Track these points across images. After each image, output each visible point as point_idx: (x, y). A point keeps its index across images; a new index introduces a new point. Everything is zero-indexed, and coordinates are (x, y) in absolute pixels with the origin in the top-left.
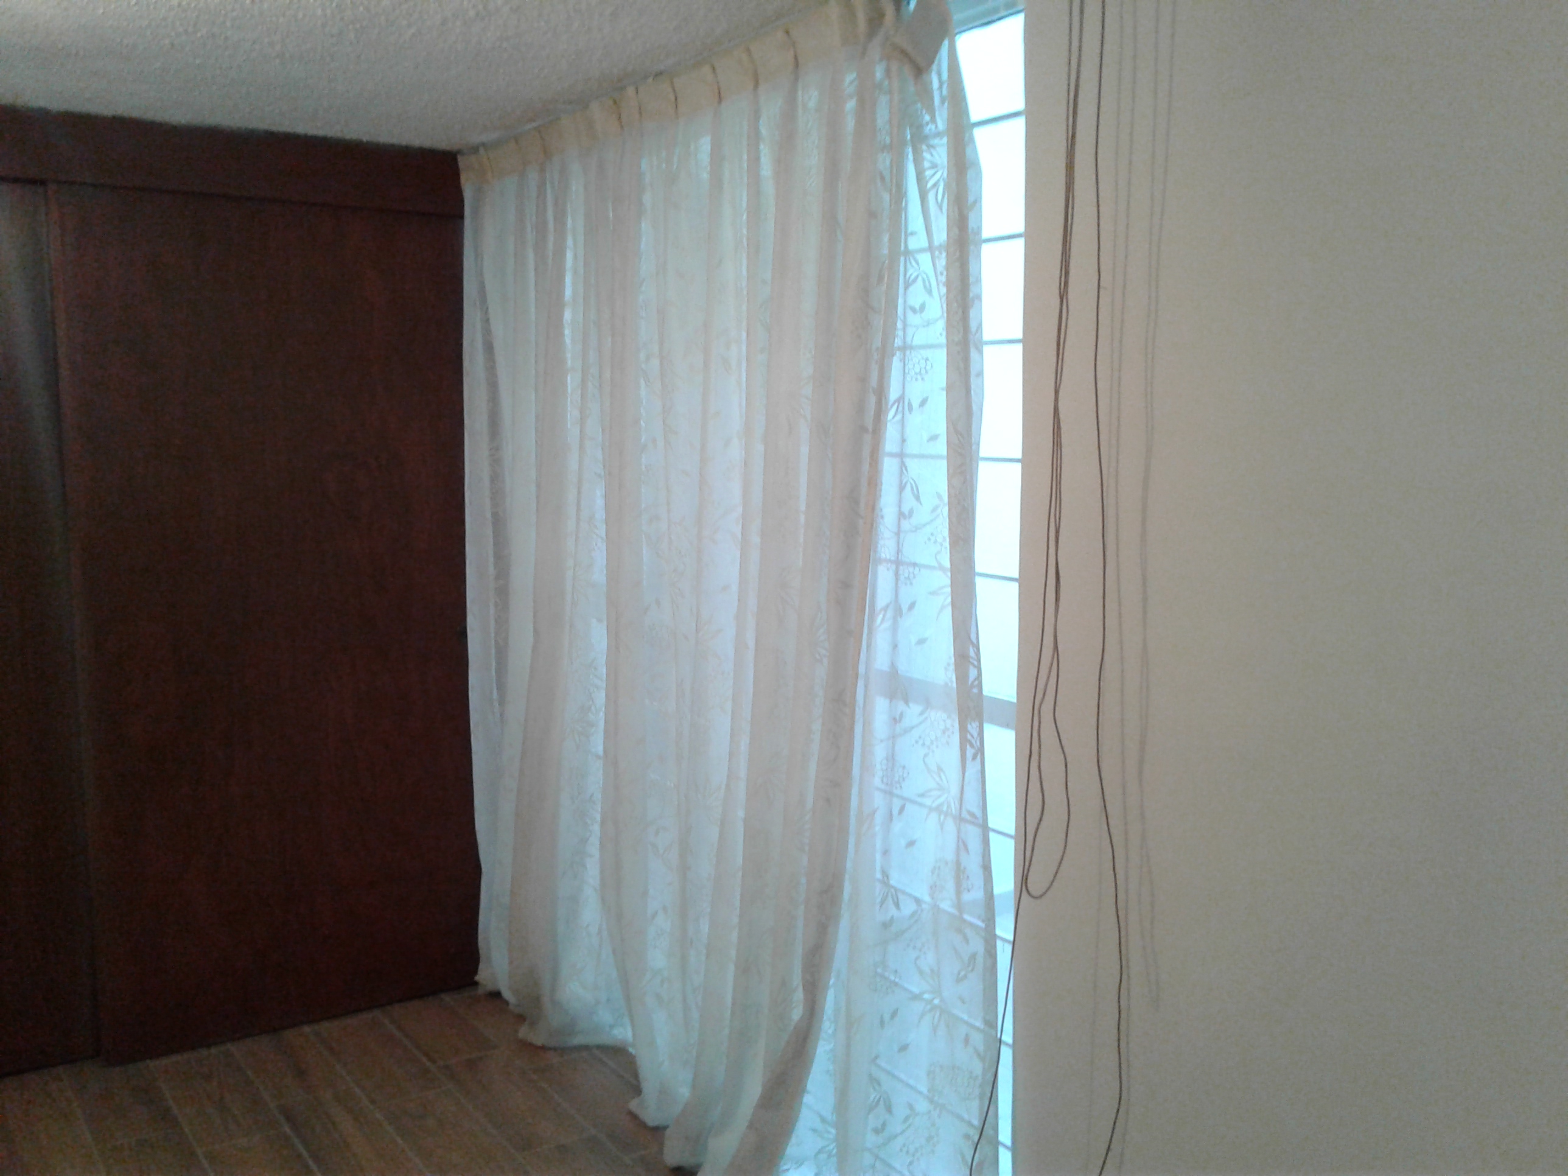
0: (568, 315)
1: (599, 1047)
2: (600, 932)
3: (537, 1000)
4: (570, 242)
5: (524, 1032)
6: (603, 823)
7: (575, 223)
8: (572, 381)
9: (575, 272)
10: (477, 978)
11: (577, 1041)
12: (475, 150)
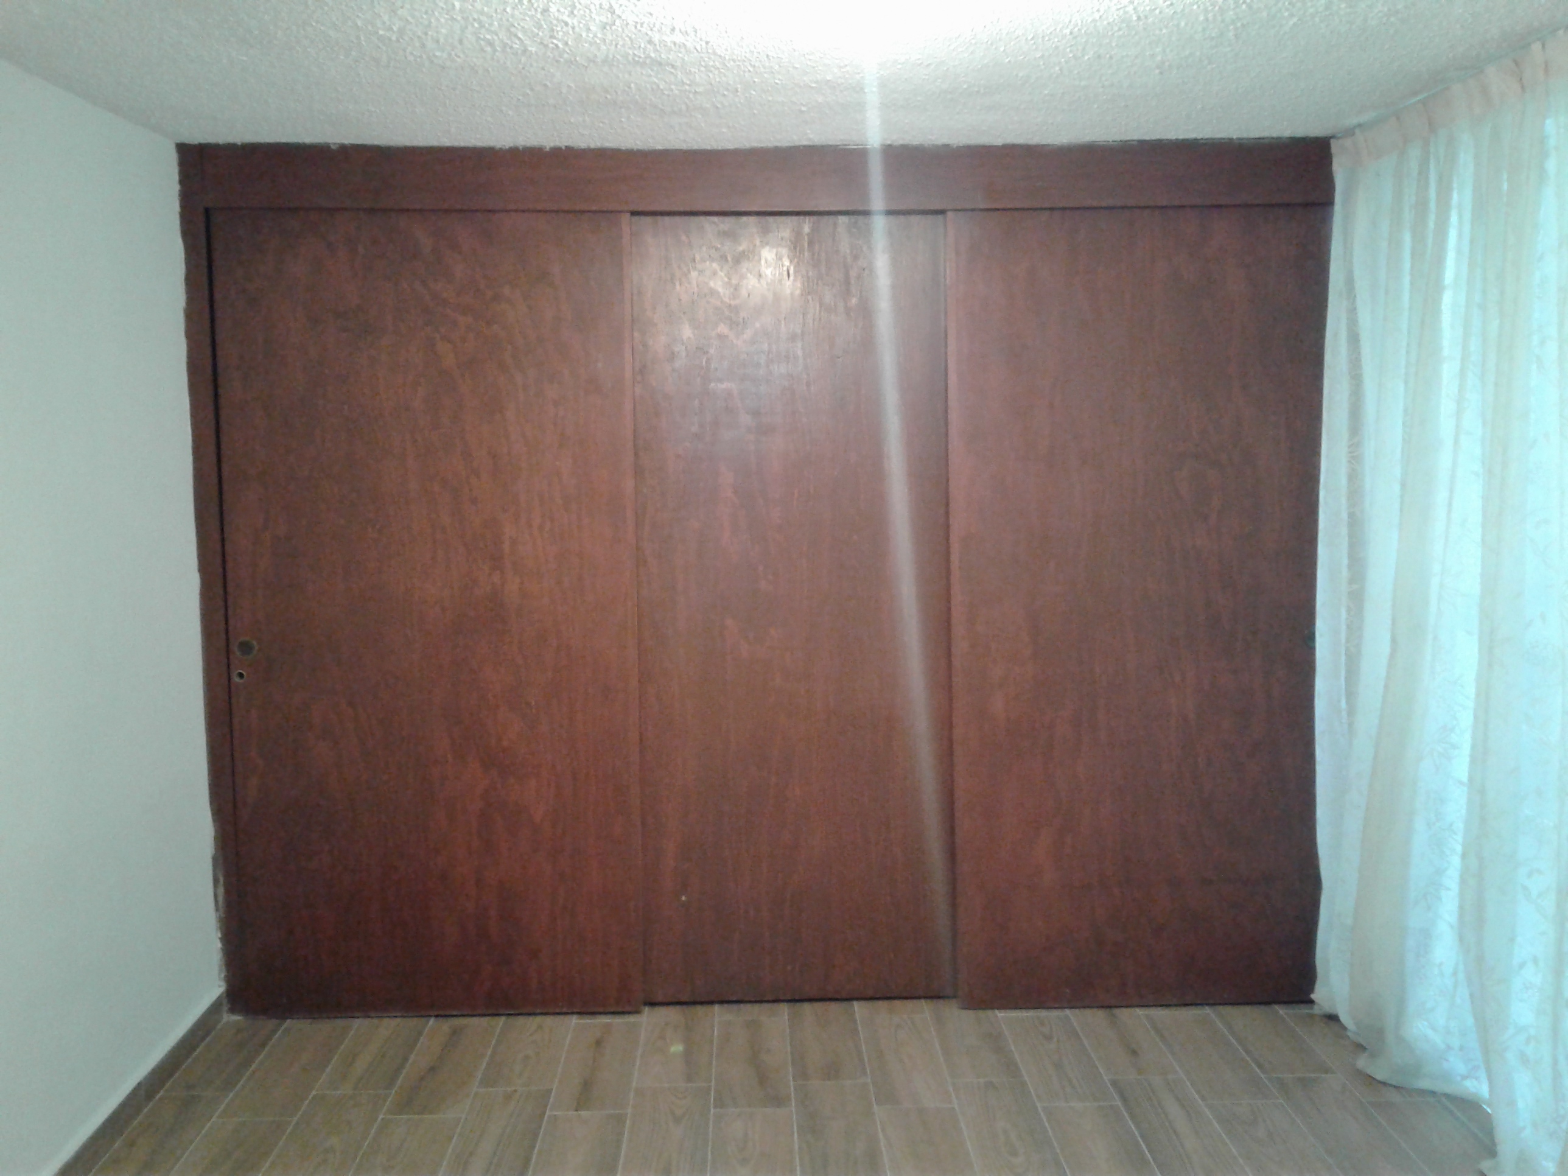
0: (1447, 298)
1: (1447, 1096)
2: (1455, 974)
3: (1380, 1033)
4: (1454, 219)
5: (1362, 1062)
6: (1464, 856)
7: (1462, 197)
8: (1449, 371)
9: (1459, 251)
10: (1313, 996)
11: (1424, 1084)
12: (1350, 132)
